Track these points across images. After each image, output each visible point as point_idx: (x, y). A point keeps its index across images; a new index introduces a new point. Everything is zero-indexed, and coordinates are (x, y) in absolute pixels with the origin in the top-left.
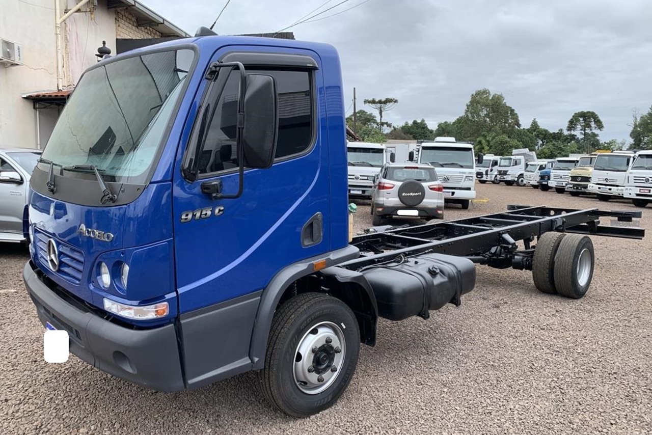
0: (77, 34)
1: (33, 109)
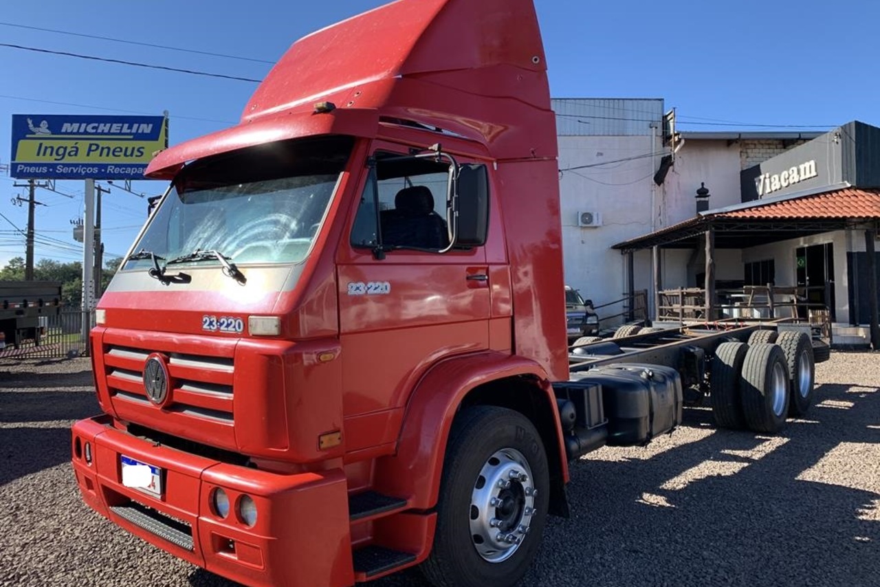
0: (679, 183)
1: (621, 255)
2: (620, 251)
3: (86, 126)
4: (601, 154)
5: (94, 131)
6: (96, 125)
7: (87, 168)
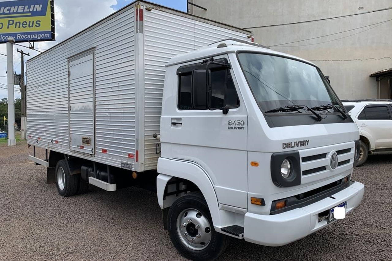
1: (376, 81)
2: (375, 78)
3: (4, 9)
4: (362, 8)
5: (8, 12)
6: (9, 8)
7: (5, 37)
